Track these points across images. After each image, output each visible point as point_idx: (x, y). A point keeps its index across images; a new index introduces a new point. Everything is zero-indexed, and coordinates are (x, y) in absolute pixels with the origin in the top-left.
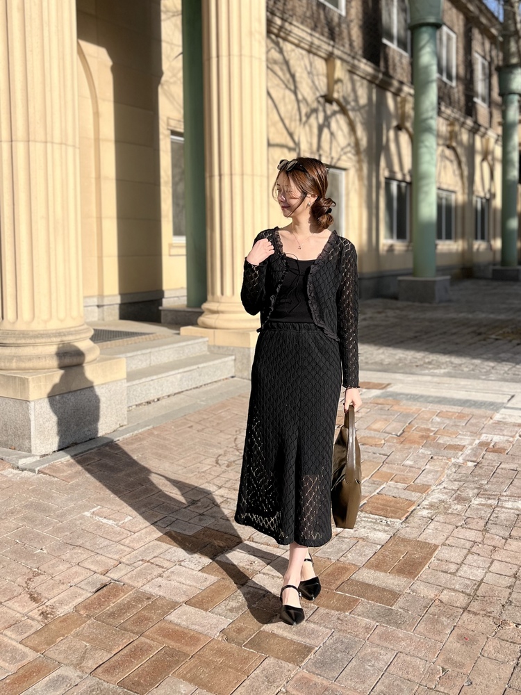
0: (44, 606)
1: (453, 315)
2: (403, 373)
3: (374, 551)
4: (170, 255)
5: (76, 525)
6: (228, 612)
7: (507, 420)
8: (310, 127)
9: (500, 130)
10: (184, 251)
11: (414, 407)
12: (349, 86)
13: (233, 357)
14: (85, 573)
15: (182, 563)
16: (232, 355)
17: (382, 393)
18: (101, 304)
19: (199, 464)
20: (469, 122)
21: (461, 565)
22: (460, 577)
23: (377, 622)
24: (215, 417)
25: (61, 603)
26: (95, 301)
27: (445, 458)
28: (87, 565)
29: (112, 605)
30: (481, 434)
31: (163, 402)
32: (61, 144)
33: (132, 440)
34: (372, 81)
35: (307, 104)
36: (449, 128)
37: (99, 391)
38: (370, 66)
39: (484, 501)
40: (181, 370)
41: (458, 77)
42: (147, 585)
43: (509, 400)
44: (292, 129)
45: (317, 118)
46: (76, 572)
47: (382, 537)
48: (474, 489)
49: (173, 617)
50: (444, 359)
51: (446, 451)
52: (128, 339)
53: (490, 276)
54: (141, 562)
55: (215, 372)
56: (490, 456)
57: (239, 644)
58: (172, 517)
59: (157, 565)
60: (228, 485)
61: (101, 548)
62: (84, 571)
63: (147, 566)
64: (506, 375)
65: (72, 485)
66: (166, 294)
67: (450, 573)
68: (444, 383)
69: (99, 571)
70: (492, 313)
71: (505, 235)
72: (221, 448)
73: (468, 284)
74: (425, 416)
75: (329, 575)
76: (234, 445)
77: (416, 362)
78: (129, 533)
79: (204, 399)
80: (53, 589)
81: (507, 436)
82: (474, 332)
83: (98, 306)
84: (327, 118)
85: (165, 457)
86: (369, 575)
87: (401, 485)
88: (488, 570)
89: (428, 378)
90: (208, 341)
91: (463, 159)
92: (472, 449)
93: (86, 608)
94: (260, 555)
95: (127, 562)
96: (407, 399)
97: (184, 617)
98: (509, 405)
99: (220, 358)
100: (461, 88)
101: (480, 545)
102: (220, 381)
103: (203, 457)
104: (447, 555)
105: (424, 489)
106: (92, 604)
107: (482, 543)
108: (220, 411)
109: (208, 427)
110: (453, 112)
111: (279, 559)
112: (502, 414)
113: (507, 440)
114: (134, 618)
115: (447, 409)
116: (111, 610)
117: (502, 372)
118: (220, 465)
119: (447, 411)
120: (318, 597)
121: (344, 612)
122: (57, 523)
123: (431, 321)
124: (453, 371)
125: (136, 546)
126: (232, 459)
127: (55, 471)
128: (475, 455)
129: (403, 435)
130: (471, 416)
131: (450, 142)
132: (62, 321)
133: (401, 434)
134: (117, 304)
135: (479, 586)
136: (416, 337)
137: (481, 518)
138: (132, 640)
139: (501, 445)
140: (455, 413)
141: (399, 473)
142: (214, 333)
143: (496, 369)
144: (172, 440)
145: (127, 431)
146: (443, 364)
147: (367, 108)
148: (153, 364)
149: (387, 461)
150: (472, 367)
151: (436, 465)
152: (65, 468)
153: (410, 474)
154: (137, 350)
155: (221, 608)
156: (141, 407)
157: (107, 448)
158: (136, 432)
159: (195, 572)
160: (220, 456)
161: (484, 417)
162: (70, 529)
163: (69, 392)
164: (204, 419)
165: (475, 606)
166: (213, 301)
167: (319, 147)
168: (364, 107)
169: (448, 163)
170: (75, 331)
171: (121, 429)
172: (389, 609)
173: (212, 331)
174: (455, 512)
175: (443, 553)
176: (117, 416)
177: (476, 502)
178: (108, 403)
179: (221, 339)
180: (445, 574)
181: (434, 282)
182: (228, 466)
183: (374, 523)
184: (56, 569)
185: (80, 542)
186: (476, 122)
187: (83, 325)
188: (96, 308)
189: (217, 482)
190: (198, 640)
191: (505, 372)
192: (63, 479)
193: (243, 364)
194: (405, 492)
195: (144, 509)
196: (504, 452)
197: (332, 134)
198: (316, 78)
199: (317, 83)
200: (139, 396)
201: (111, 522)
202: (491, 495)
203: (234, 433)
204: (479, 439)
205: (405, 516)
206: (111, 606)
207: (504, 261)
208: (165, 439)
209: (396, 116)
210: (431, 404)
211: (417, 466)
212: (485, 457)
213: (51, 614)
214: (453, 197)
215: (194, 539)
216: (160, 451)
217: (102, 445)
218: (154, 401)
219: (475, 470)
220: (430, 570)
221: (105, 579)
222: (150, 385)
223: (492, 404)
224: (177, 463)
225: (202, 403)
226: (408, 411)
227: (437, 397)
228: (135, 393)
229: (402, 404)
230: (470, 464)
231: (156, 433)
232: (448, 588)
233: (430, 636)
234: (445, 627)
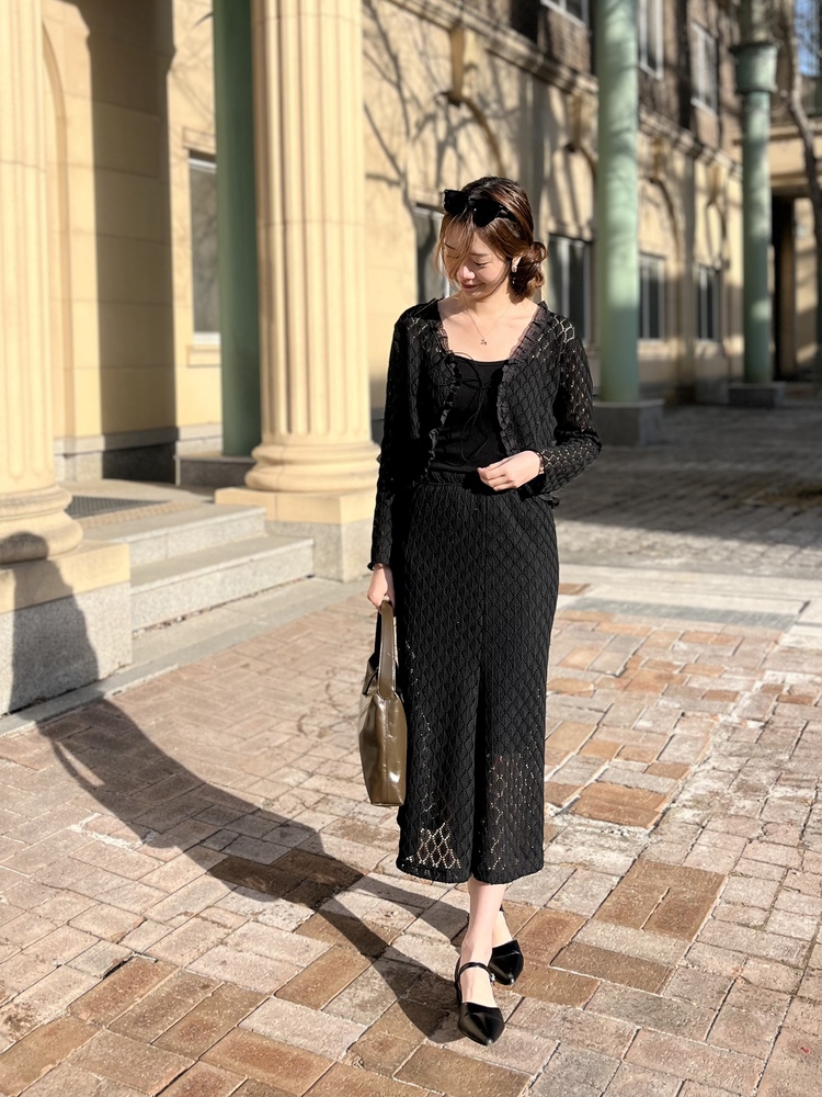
0: (11, 1006)
1: (672, 466)
2: (608, 566)
3: (609, 887)
4: (189, 366)
5: (57, 850)
6: (358, 1010)
7: (803, 645)
8: (424, 145)
9: (737, 153)
10: (216, 359)
11: (639, 624)
12: (488, 75)
13: (311, 542)
14: (83, 942)
15: (260, 918)
16: (308, 538)
17: (578, 602)
18: (70, 451)
19: (267, 733)
20: (686, 140)
21: (771, 912)
22: (773, 933)
23: (637, 1023)
24: (286, 647)
25: (44, 998)
26: (61, 447)
27: (707, 714)
28: (84, 924)
29: (139, 1001)
30: (763, 671)
31: (193, 623)
32: (15, 162)
33: (145, 690)
34: (526, 69)
35: (419, 106)
36: (654, 150)
37: (82, 603)
38: (522, 43)
39: (790, 792)
40: (222, 566)
41: (666, 64)
42: (200, 961)
43: (801, 611)
44: (393, 149)
45: (434, 130)
46: (66, 940)
47: (621, 861)
48: (768, 770)
49: (255, 1021)
50: (675, 540)
51: (705, 703)
52: (125, 512)
53: (726, 400)
54: (183, 918)
55: (280, 568)
56: (787, 710)
57: (386, 1072)
58: (232, 831)
59: (213, 922)
60: (325, 770)
61: (108, 892)
62: (80, 937)
63: (195, 925)
64: (787, 567)
65: (43, 775)
66: (183, 434)
67: (755, 927)
68: (682, 583)
69: (109, 936)
70: (740, 461)
71: (749, 330)
72: (303, 703)
73: (689, 413)
74: (660, 641)
75: (533, 934)
76: (326, 696)
77: (626, 547)
78: (156, 863)
79: (264, 616)
80: (25, 972)
81: (810, 673)
82: (715, 494)
83: (66, 456)
84: (452, 132)
85: (206, 721)
86: (607, 935)
87: (636, 765)
89: (654, 574)
90: (264, 514)
91: (677, 202)
92: (752, 698)
93: (90, 1007)
94: (401, 899)
95: (159, 918)
96: (623, 612)
97: (275, 1021)
98: (803, 619)
99: (290, 543)
100: (672, 82)
101: (798, 874)
102: (288, 583)
103: (274, 721)
104: (742, 894)
105: (678, 771)
106: (100, 999)
107: (801, 868)
108: (295, 638)
109: (276, 666)
110: (659, 121)
111: (437, 907)
112: (794, 635)
113: (811, 682)
114: (182, 1024)
115: (697, 628)
116: (138, 1010)
117: (780, 562)
118: (305, 734)
119: (697, 632)
120: (520, 978)
121: (573, 1006)
122: (22, 847)
123: (638, 475)
124: (694, 562)
125: (172, 886)
126: (327, 722)
127: (10, 750)
128: (759, 708)
129: (625, 675)
130: (740, 639)
131: (655, 172)
132: (17, 478)
133: (622, 673)
134: (98, 451)
135: (811, 949)
136: (617, 504)
137: (791, 823)
138: (183, 1069)
139: (803, 691)
140: (710, 634)
141: (630, 743)
142: (276, 499)
143: (768, 557)
144: (216, 689)
145: (134, 674)
146: (674, 549)
147: (518, 114)
148: (172, 554)
149: (604, 721)
150: (725, 554)
151: (692, 728)
152: (29, 744)
153: (649, 745)
154: (144, 530)
155: (344, 1003)
156: (153, 631)
157: (101, 707)
158: (149, 677)
159: (284, 935)
160: (303, 717)
161: (763, 641)
162: (46, 857)
163: (31, 607)
164: (268, 652)
165: (808, 989)
166: (273, 443)
167: (439, 179)
168: (513, 111)
169: (652, 209)
170: (41, 496)
171: (121, 671)
172: (655, 999)
173: (271, 496)
174: (742, 813)
175: (732, 889)
176: (114, 648)
177: (778, 795)
178: (100, 624)
179: (287, 508)
180: (745, 929)
181: (638, 410)
182: (321, 736)
183: (599, 835)
184: (28, 933)
185: (67, 881)
186: (697, 140)
187: (53, 486)
188: (62, 459)
189: (306, 764)
190: (308, 1066)
191: (786, 562)
192: (27, 763)
193: (328, 553)
194: (647, 776)
195: (179, 817)
196: (810, 702)
197: (460, 158)
198: (432, 63)
199: (434, 70)
200: (150, 613)
201: (119, 843)
202: (802, 781)
203: (324, 676)
204: (761, 680)
205: (654, 821)
206: (137, 1003)
207: (748, 375)
208: (202, 689)
209: (567, 129)
210: (667, 620)
211: (658, 730)
212: (778, 711)
213: (26, 1021)
214: (660, 266)
215: (277, 872)
216: (196, 710)
217: (92, 702)
218: (175, 620)
219: (764, 736)
220: (717, 923)
221: (121, 952)
222: (169, 593)
223: (773, 617)
224: (228, 731)
225: (262, 623)
226: (629, 631)
227: (674, 607)
228: (143, 607)
229: (615, 620)
230: (752, 725)
231: (185, 677)
232: (756, 956)
233: (739, 1046)
234: (763, 1029)
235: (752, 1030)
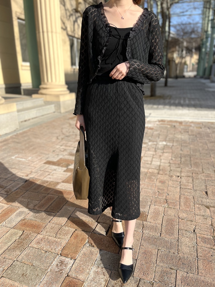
8: (71, 21)
10: (28, 68)
13: (54, 105)
21: (152, 161)
22: (153, 165)
25: (13, 187)
28: (19, 174)
42: (45, 178)
44: (64, 21)
45: (73, 18)
46: (15, 177)
49: (59, 187)
54: (40, 171)
59: (46, 172)
63: (43, 172)
67: (149, 164)
69: (25, 175)
80: (7, 183)
84: (76, 18)
88: (161, 162)
90: (44, 99)
93: (23, 187)
95: (35, 172)
97: (63, 186)
106: (26, 186)
107: (156, 154)
114: (44, 189)
116: (34, 188)
118: (59, 139)
125: (36, 166)
134: (4, 88)
135: (160, 167)
138: (45, 196)
142: (46, 96)
165: (161, 172)
166: (44, 84)
167: (74, 30)
171: (17, 130)
173: (44, 96)
176: (15, 125)
178: (11, 120)
182: (62, 139)
184: (7, 176)
185: (13, 167)
190: (71, 193)
195: (35, 155)
197: (78, 25)
200: (22, 118)
201: (23, 160)
203: (60, 129)
213: (10, 191)
215: (58, 162)
218: (27, 120)
221: (28, 178)
233: (150, 182)
234: (154, 179)
235: (152, 179)
